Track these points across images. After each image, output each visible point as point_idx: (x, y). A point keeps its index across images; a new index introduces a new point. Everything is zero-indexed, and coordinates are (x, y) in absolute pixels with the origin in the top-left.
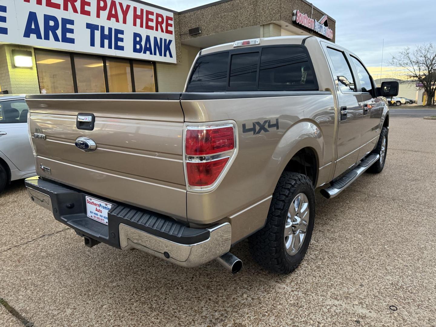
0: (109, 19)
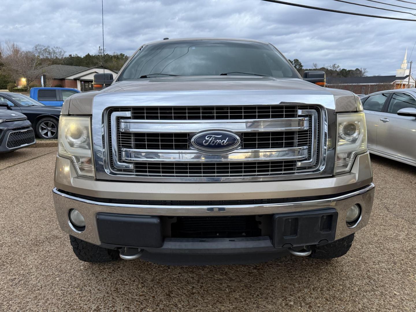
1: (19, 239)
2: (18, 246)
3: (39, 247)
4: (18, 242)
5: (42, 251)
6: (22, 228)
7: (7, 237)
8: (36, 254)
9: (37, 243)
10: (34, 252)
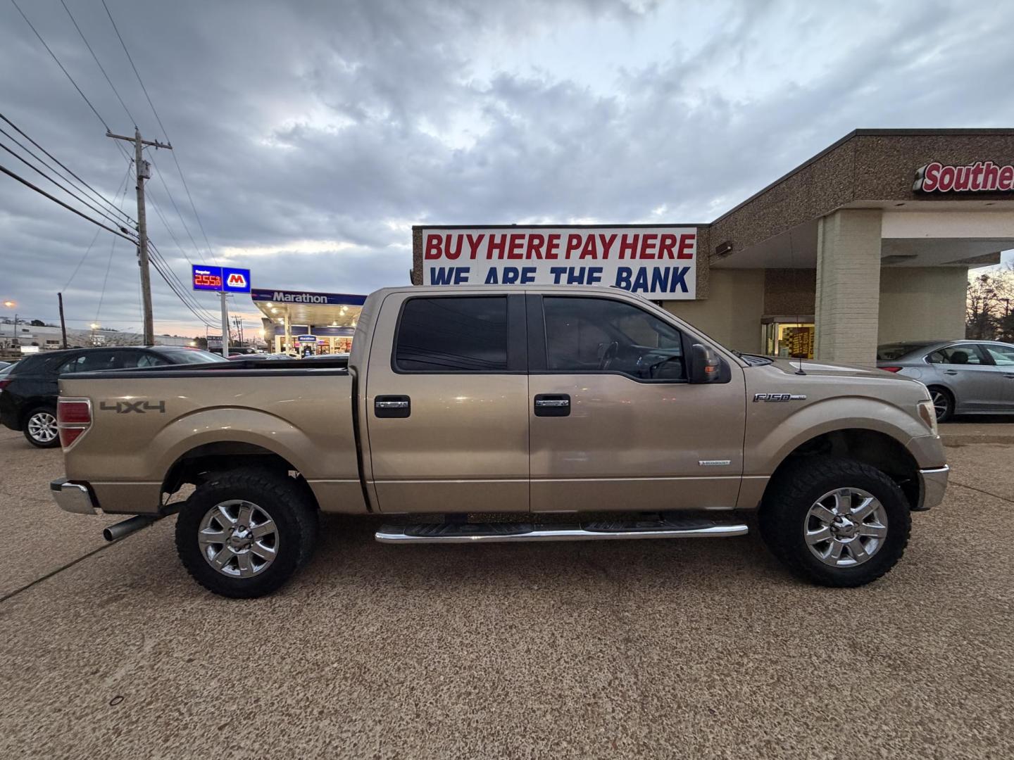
0: (582, 257)
1: (928, 704)
2: (942, 689)
3: (902, 655)
4: (935, 699)
5: (905, 645)
6: (894, 734)
7: (950, 738)
8: (920, 649)
9: (897, 664)
10: (919, 654)
